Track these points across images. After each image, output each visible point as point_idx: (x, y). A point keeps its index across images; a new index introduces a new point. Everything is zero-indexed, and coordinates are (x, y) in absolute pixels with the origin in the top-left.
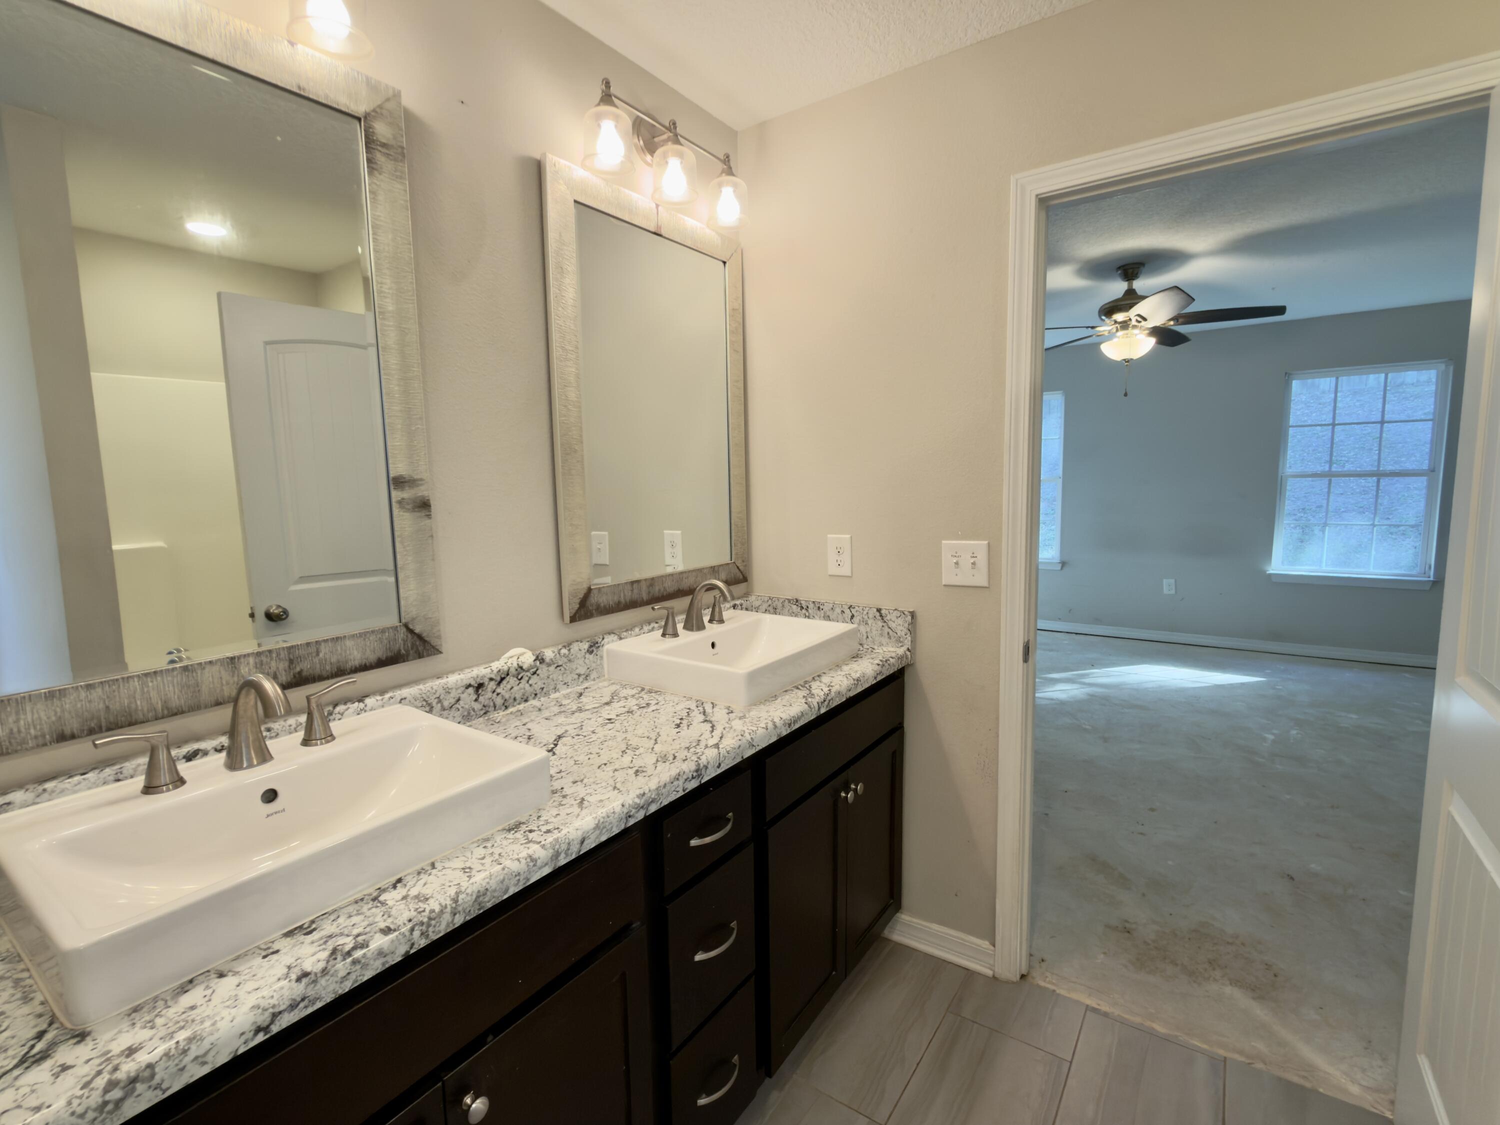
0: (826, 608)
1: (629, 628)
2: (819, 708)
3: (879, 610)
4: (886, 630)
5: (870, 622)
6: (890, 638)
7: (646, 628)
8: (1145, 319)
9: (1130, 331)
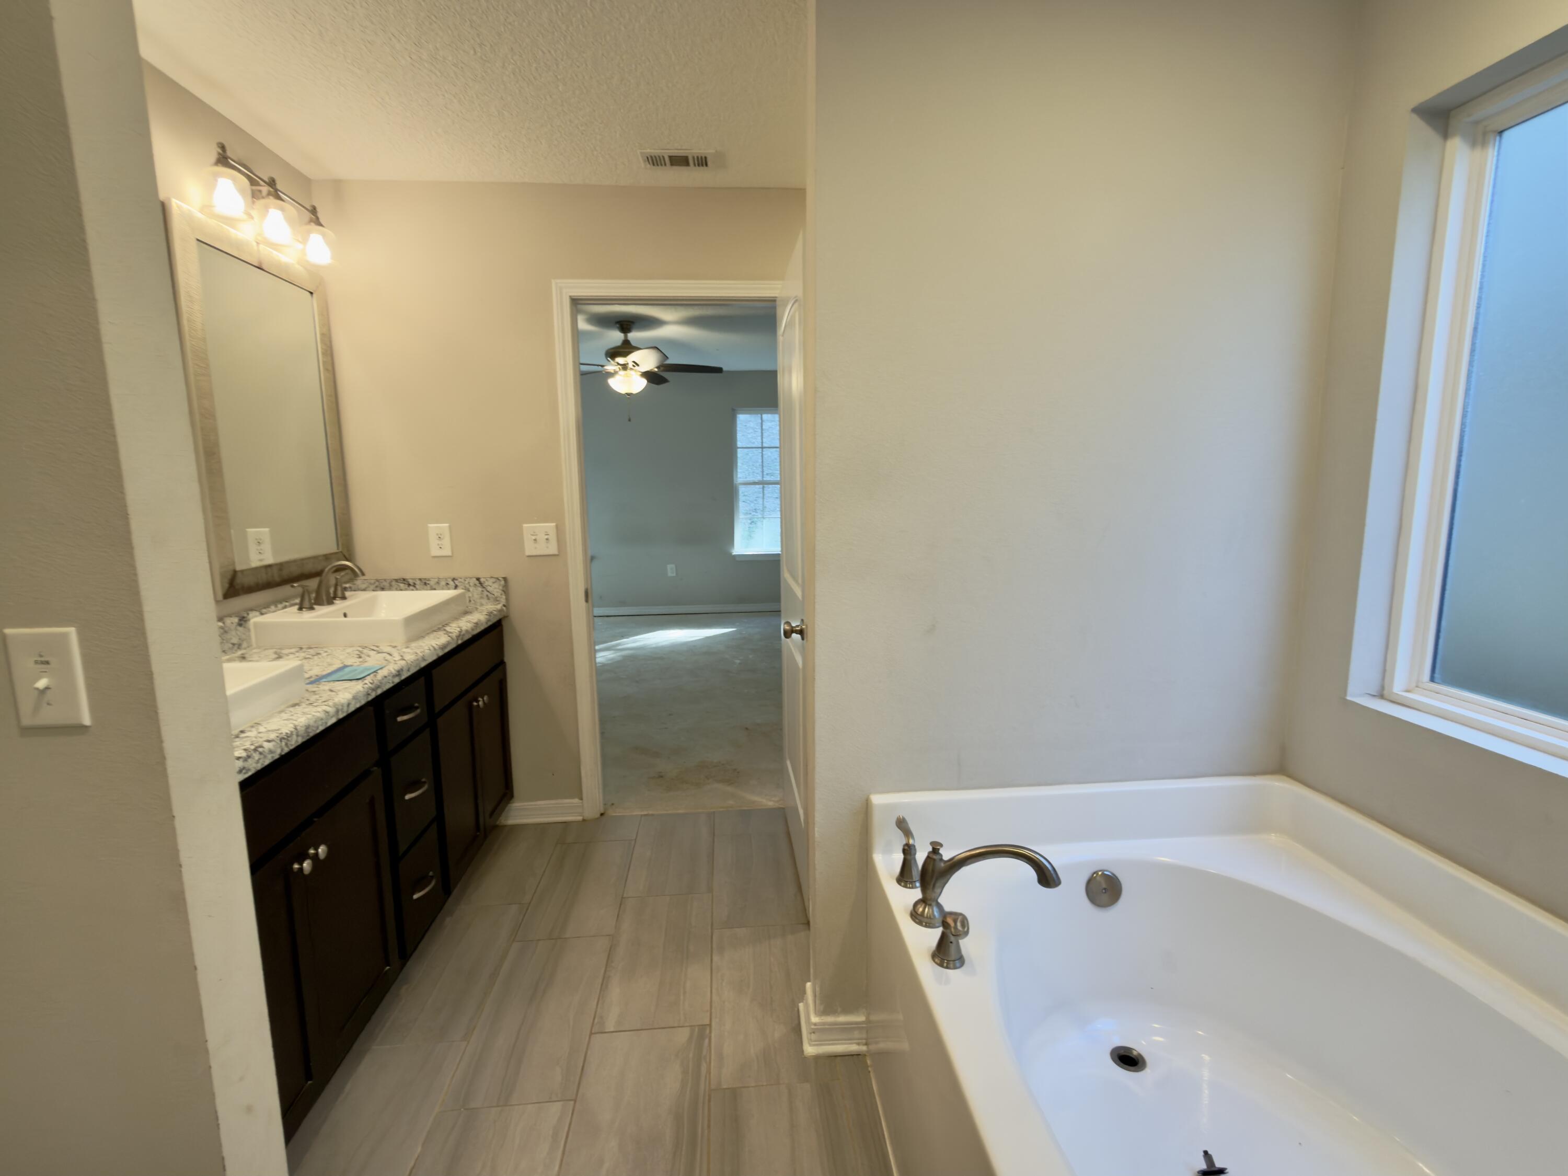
0: (432, 583)
1: (267, 606)
2: (458, 639)
3: (478, 579)
4: (485, 593)
5: (471, 589)
6: (489, 599)
7: (280, 606)
8: (638, 365)
9: (628, 371)
